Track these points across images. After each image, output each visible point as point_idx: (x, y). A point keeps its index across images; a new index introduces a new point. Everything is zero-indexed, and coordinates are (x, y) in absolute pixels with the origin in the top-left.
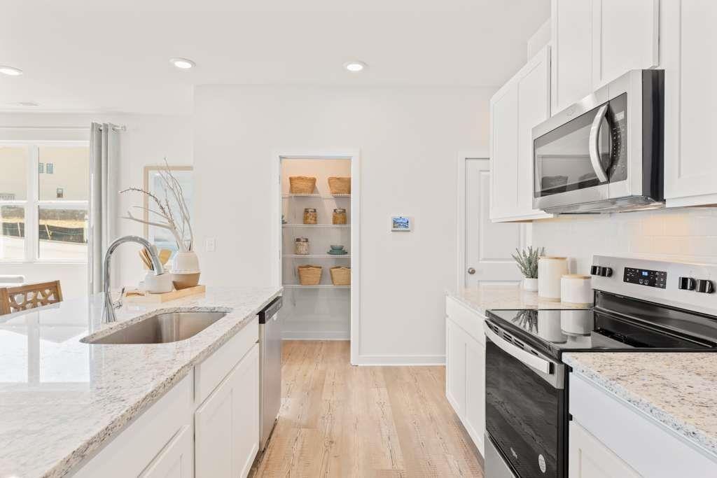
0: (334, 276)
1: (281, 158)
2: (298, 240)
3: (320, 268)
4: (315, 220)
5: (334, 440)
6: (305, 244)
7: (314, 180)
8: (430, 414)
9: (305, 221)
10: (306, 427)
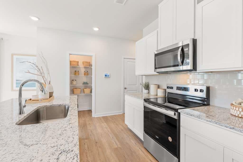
0: (85, 91)
1: (70, 54)
2: (73, 80)
3: (80, 89)
4: (78, 74)
5: (97, 142)
6: (75, 81)
7: (78, 62)
8: (121, 129)
9: (75, 74)
10: (86, 139)
